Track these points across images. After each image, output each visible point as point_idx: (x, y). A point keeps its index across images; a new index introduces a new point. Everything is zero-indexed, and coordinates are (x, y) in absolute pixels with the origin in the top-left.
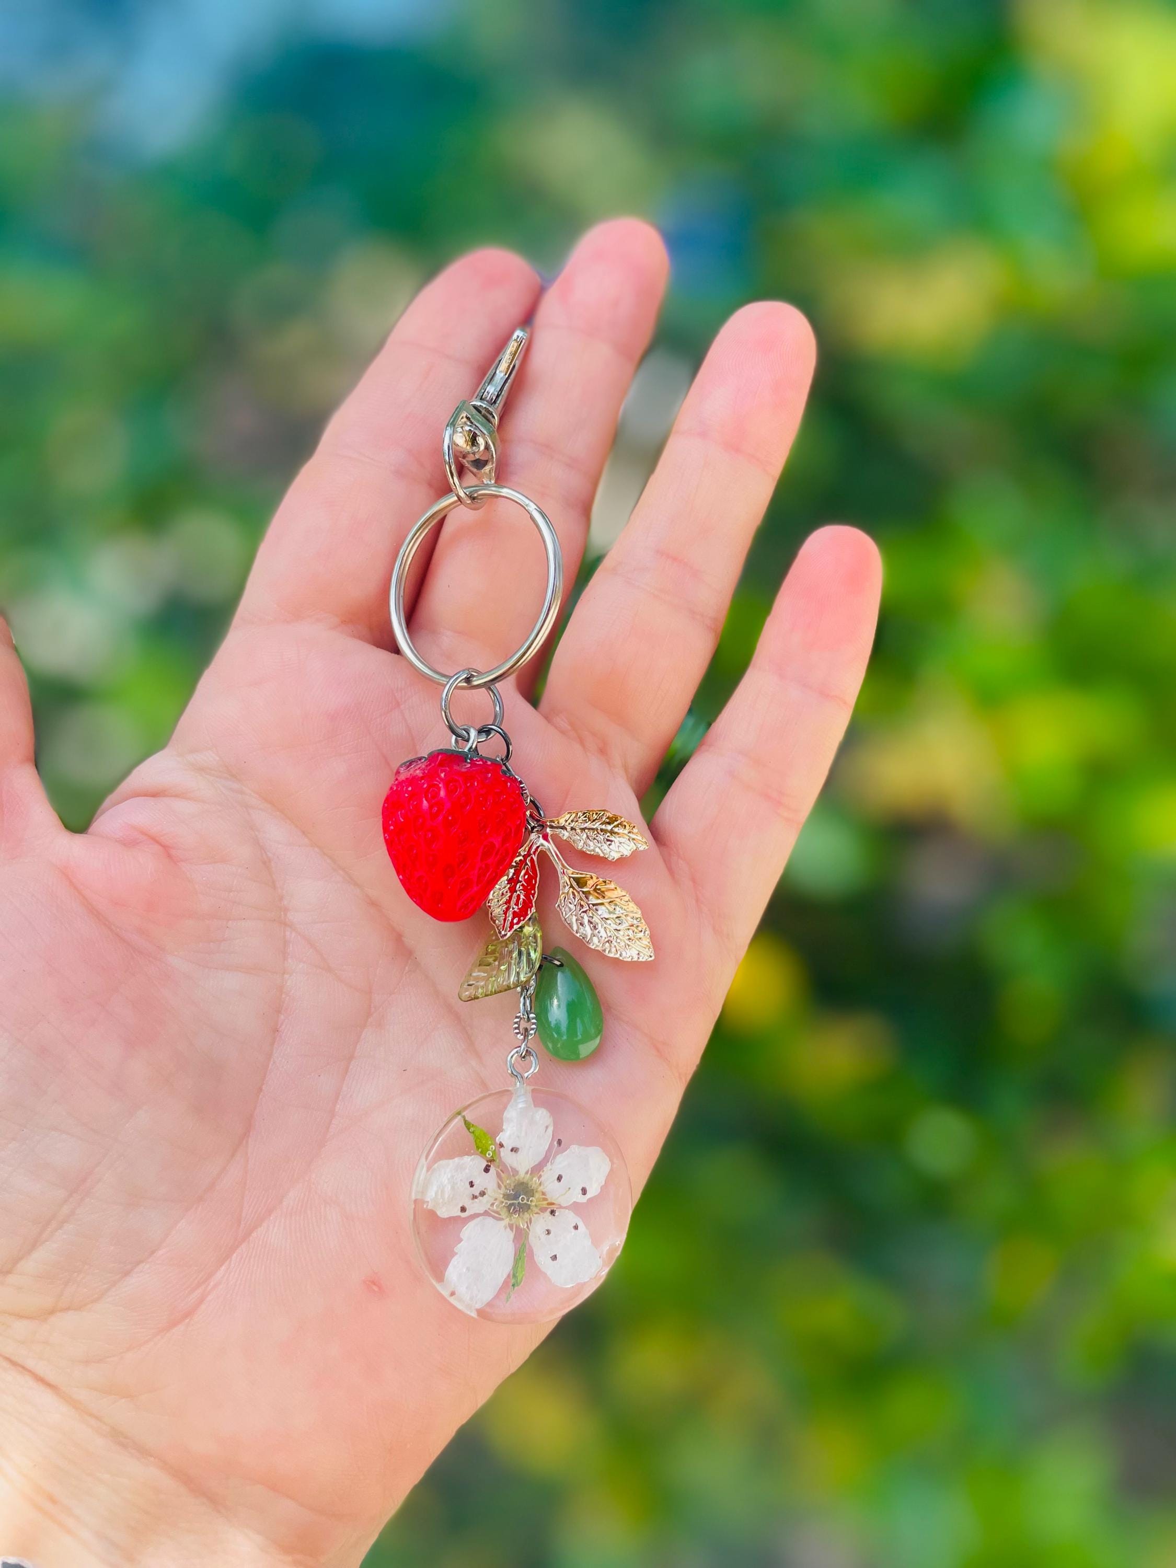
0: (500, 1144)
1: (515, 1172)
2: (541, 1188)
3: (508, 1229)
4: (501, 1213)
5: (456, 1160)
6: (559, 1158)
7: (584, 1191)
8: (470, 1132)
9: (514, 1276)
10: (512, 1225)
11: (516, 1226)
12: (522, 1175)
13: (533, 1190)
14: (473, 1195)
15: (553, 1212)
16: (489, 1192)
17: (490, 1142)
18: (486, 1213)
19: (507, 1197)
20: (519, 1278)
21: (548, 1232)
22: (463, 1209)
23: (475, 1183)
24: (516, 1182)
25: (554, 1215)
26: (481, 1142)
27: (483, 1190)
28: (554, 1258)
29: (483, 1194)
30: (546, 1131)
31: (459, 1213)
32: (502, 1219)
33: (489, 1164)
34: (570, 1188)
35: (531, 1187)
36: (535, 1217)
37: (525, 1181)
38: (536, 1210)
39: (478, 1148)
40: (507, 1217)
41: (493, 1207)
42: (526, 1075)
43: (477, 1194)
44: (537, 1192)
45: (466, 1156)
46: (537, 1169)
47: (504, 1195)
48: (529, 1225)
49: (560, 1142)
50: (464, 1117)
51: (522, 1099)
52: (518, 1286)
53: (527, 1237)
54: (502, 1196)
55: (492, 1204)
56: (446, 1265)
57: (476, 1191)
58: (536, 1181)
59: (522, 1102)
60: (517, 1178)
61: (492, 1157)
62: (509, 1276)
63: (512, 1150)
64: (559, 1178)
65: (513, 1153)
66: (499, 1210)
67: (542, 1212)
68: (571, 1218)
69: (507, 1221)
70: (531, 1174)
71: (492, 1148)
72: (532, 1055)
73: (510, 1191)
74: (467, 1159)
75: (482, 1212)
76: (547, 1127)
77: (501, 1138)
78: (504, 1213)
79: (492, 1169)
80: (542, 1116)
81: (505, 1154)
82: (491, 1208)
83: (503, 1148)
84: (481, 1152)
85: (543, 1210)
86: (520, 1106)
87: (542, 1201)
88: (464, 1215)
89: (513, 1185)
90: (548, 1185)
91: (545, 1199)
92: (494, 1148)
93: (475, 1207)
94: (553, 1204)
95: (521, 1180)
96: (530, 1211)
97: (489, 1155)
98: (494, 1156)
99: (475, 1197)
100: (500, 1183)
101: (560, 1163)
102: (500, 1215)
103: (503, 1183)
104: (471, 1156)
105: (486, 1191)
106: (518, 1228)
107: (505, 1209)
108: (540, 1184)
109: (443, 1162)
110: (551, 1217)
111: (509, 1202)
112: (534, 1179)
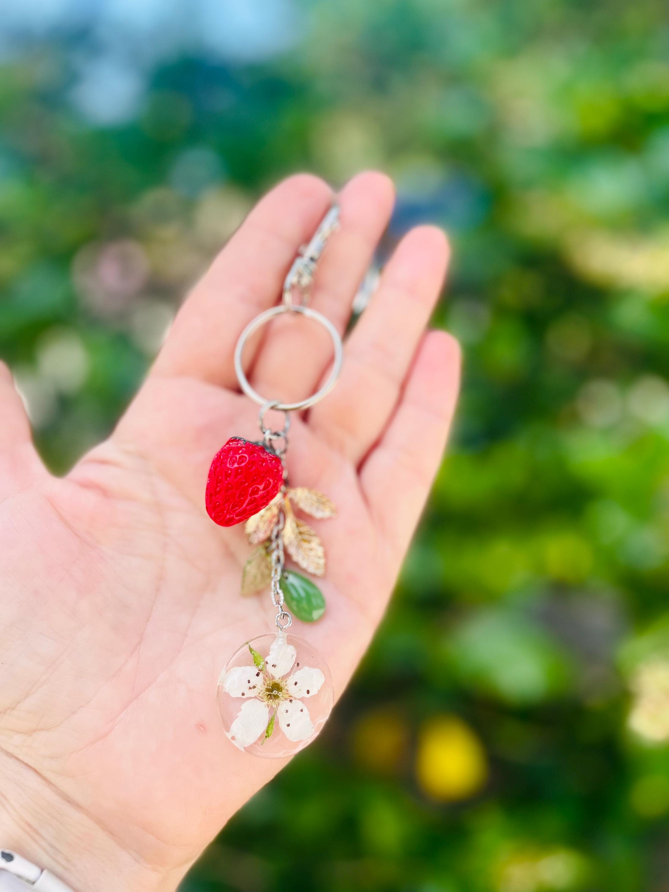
0: (266, 662)
1: (273, 678)
2: (286, 687)
3: (267, 707)
4: (264, 698)
5: (243, 668)
6: (298, 673)
7: (308, 692)
8: (251, 654)
9: (267, 732)
10: (269, 705)
11: (271, 705)
12: (277, 680)
13: (282, 688)
14: (250, 687)
15: (291, 701)
16: (258, 687)
17: (262, 660)
18: (255, 697)
19: (268, 690)
20: (270, 733)
21: (287, 711)
22: (243, 694)
23: (251, 681)
24: (273, 683)
25: (291, 702)
26: (257, 659)
27: (255, 685)
28: (288, 725)
29: (254, 687)
30: (292, 658)
31: (241, 696)
32: (264, 701)
33: (259, 672)
34: (301, 690)
35: (281, 686)
36: (281, 702)
37: (278, 682)
38: (282, 699)
39: (255, 662)
40: (267, 701)
41: (260, 695)
42: (284, 627)
43: (252, 687)
44: (284, 689)
45: (248, 666)
46: (285, 677)
47: (266, 689)
48: (278, 706)
49: (298, 664)
50: (249, 646)
51: (281, 639)
52: (268, 737)
53: (276, 712)
54: (265, 689)
55: (260, 693)
56: (232, 721)
57: (251, 685)
58: (284, 683)
59: (281, 641)
60: (274, 680)
61: (262, 668)
62: (264, 732)
63: (273, 666)
64: (296, 684)
65: (273, 667)
66: (263, 696)
67: (285, 700)
68: (301, 705)
69: (266, 703)
70: (281, 679)
71: (262, 664)
72: (289, 617)
73: (269, 687)
74: (248, 668)
75: (254, 696)
76: (293, 656)
77: (267, 659)
78: (265, 698)
79: (261, 674)
80: (291, 650)
81: (269, 667)
82: (259, 695)
83: (267, 664)
84: (256, 665)
85: (286, 699)
86: (280, 643)
87: (286, 694)
88: (243, 697)
89: (271, 684)
90: (289, 686)
91: (288, 694)
92: (263, 664)
93: (249, 693)
94: (291, 696)
95: (276, 682)
96: (279, 699)
97: (261, 667)
98: (263, 668)
99: (250, 688)
100: (265, 682)
101: (297, 676)
102: (263, 699)
103: (266, 682)
104: (251, 666)
105: (256, 686)
106: (272, 707)
107: (266, 697)
108: (286, 685)
109: (236, 668)
110: (290, 703)
111: (269, 693)
112: (283, 682)
